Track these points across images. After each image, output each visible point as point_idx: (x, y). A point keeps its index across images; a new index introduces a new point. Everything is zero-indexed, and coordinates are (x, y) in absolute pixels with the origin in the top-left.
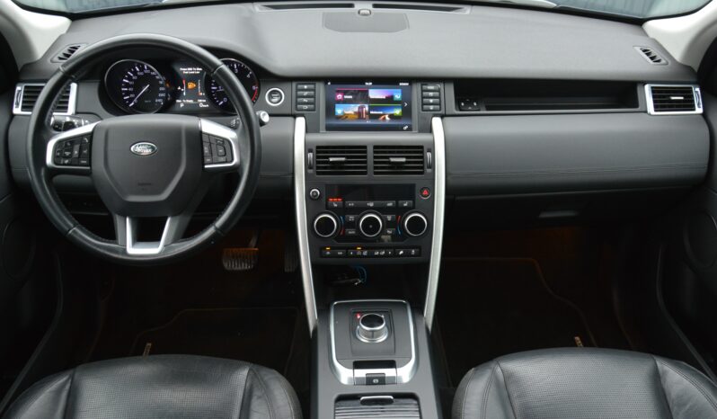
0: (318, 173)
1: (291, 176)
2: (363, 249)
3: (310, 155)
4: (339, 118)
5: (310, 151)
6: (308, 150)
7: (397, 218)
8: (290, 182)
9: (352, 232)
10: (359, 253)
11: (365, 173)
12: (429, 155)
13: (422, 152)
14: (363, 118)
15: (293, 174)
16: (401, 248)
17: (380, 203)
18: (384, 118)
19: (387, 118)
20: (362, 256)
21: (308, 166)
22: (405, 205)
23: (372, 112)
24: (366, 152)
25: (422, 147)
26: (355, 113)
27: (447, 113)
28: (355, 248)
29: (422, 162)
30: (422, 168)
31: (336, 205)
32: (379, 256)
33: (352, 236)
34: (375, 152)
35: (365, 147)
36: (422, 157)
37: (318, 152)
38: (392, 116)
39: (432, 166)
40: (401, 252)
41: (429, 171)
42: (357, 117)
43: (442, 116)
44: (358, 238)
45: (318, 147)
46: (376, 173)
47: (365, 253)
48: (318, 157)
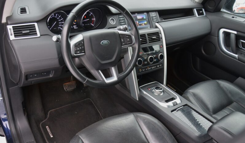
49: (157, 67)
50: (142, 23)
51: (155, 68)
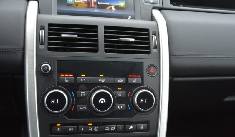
0: (50, 49)
1: (21, 51)
2: (95, 124)
3: (42, 32)
4: (69, 5)
5: (42, 28)
6: (40, 27)
7: (127, 93)
8: (20, 56)
9: (83, 108)
10: (90, 129)
11: (96, 51)
12: (154, 37)
13: (148, 35)
14: (92, 7)
15: (24, 49)
16: (131, 123)
17: (111, 80)
18: (111, 8)
19: (113, 8)
20: (93, 132)
21: (40, 42)
22: (134, 81)
23: (99, 3)
24: (97, 31)
25: (147, 30)
26: (85, 2)
27: (165, 7)
28: (86, 124)
29: (148, 43)
30: (149, 48)
31: (67, 81)
32: (110, 132)
33: (83, 111)
34: (105, 32)
35: (96, 27)
36: (148, 39)
37: (49, 29)
38: (117, 7)
39: (158, 47)
40: (131, 127)
41: (155, 51)
42: (86, 5)
43: (160, 9)
44: (90, 114)
45: (50, 25)
46: (106, 51)
47: (96, 129)
48: (49, 34)
49: (125, 130)
50: (108, 4)
51: (117, 131)
